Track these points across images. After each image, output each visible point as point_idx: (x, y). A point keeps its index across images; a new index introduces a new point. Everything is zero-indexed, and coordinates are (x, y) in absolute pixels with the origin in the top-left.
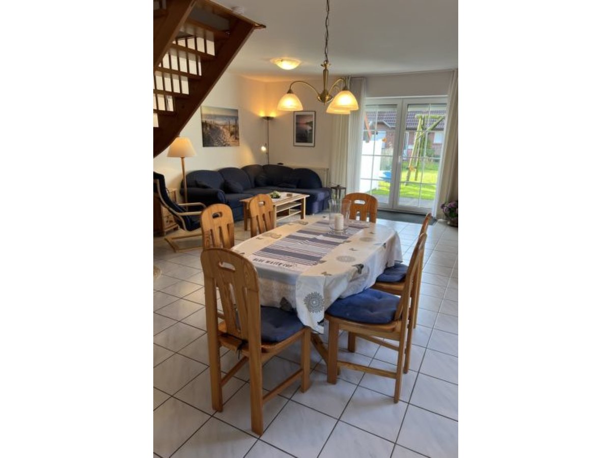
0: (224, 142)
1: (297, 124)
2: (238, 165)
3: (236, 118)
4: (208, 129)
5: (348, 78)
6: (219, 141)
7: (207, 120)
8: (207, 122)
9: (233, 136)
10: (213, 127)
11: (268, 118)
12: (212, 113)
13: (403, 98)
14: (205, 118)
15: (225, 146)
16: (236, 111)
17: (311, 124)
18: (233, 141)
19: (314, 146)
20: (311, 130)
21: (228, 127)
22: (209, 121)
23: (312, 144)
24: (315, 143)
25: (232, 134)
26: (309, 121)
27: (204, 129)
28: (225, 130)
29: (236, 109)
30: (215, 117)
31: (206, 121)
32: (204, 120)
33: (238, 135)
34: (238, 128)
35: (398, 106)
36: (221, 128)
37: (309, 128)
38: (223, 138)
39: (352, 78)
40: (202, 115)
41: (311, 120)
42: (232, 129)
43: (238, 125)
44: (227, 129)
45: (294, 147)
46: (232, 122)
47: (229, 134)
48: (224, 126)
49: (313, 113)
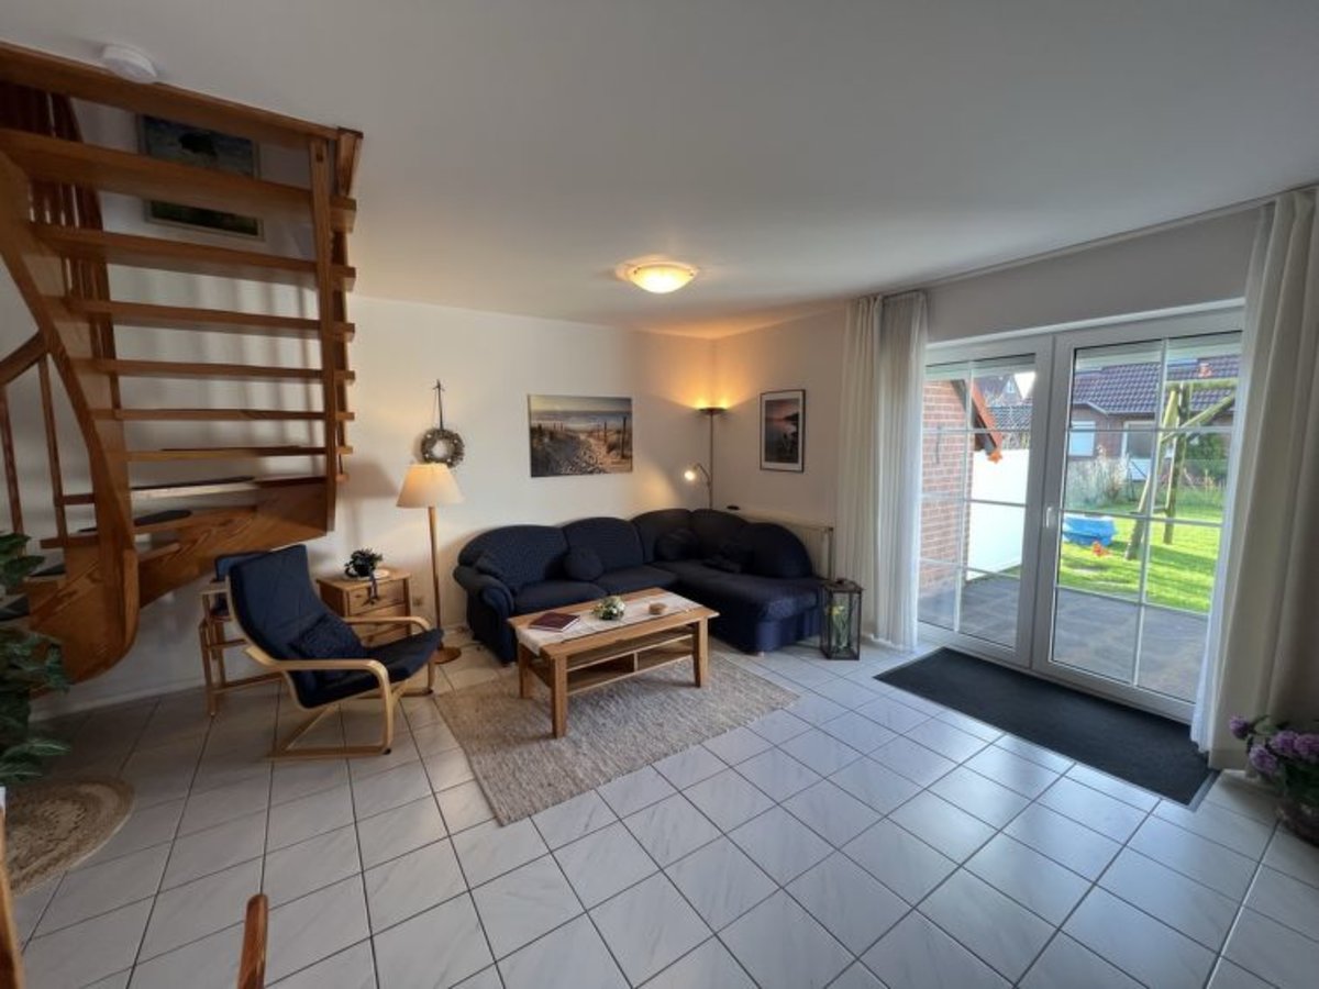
0: (589, 465)
1: (768, 420)
2: (624, 512)
3: (627, 416)
4: (546, 440)
5: (875, 299)
6: (574, 464)
7: (541, 422)
8: (543, 426)
9: (614, 452)
10: (559, 436)
11: (711, 411)
12: (558, 408)
13: (1054, 334)
14: (538, 419)
15: (591, 472)
16: (628, 401)
17: (794, 419)
18: (613, 463)
19: (803, 471)
20: (795, 434)
21: (602, 434)
22: (548, 424)
23: (797, 467)
24: (803, 464)
25: (611, 448)
26: (790, 412)
27: (535, 441)
28: (592, 441)
29: (625, 395)
30: (567, 415)
31: (540, 427)
32: (535, 423)
33: (631, 450)
34: (630, 435)
35: (1037, 357)
36: (583, 437)
37: (791, 428)
38: (586, 457)
39: (886, 297)
40: (530, 414)
41: (795, 411)
42: (613, 438)
43: (631, 429)
44: (598, 438)
45: (762, 472)
46: (615, 424)
47: (604, 450)
48: (590, 433)
49: (800, 395)
